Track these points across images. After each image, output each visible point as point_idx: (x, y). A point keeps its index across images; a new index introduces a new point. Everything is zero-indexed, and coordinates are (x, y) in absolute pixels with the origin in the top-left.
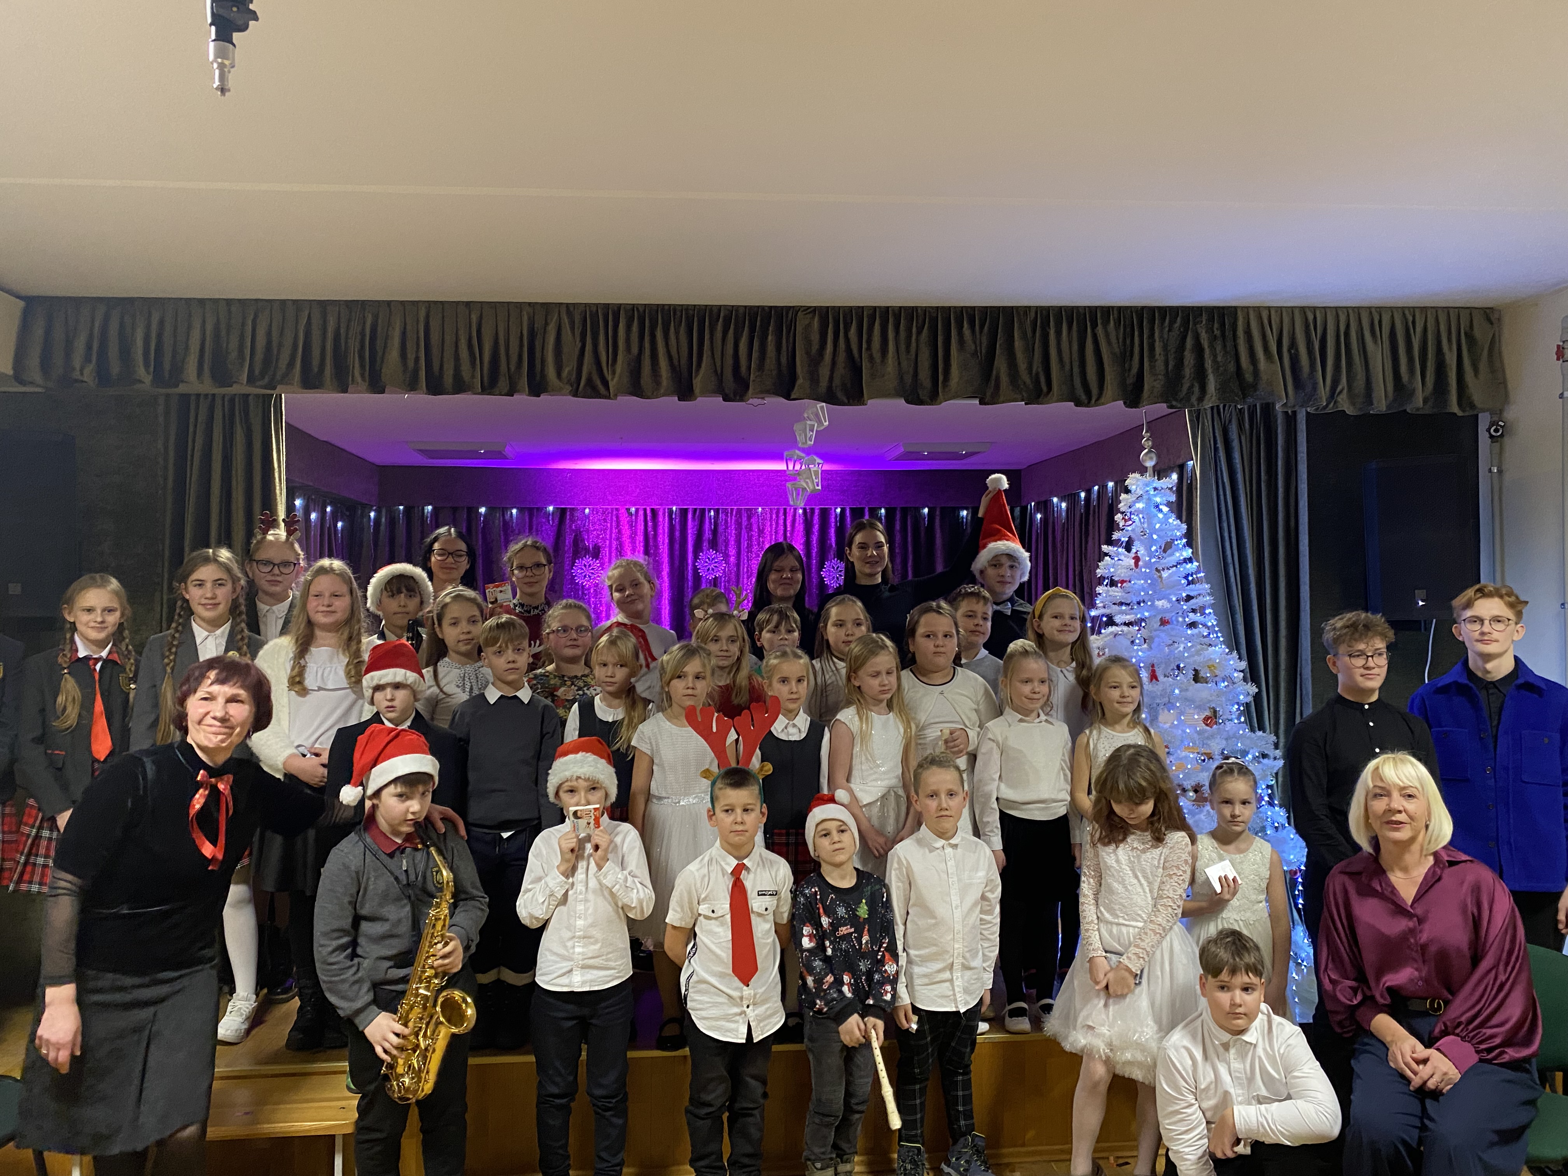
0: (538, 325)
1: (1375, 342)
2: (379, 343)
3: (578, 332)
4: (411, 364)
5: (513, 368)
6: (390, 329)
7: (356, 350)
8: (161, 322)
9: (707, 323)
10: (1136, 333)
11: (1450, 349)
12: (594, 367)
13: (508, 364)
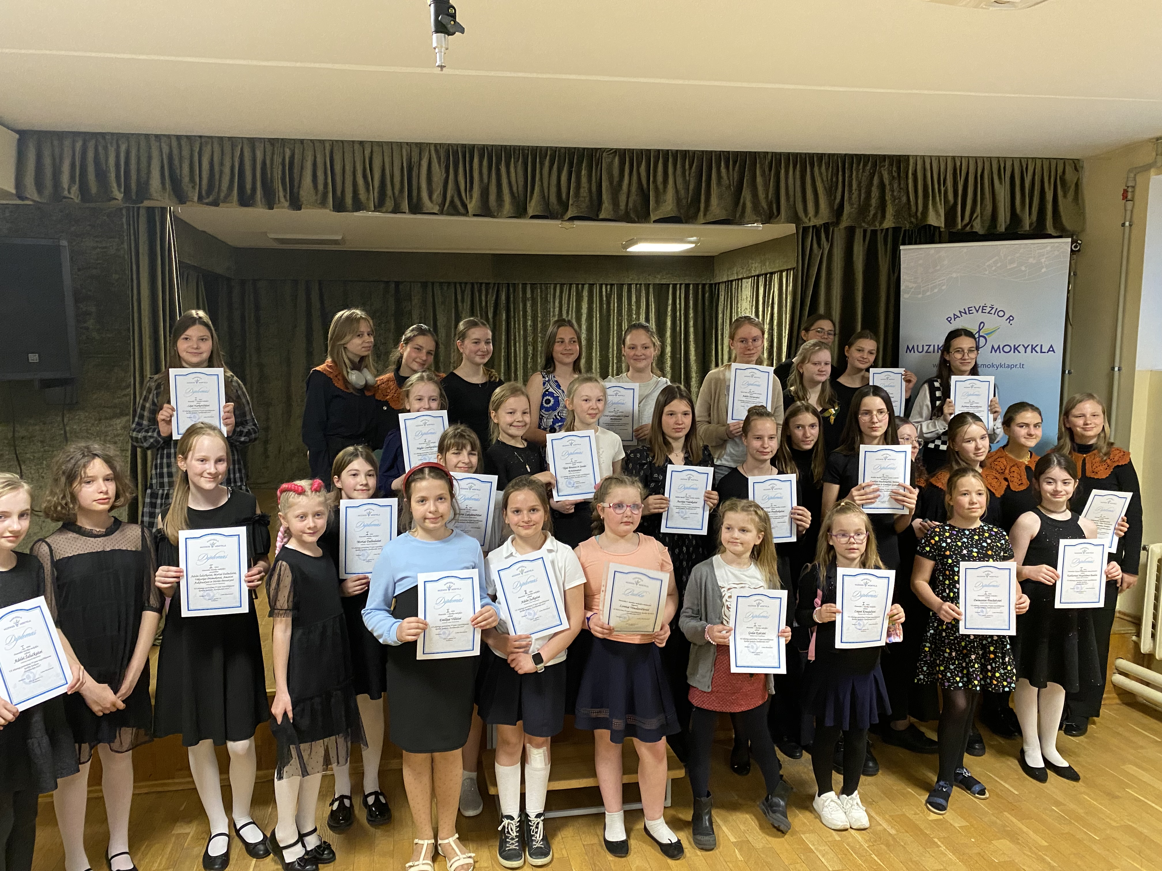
0: (415, 159)
1: (1001, 183)
2: (296, 171)
3: (443, 166)
4: (321, 187)
5: (397, 192)
6: (305, 161)
7: (279, 177)
8: (128, 153)
9: (538, 160)
10: (840, 173)
11: (1050, 189)
12: (456, 193)
13: (393, 189)
